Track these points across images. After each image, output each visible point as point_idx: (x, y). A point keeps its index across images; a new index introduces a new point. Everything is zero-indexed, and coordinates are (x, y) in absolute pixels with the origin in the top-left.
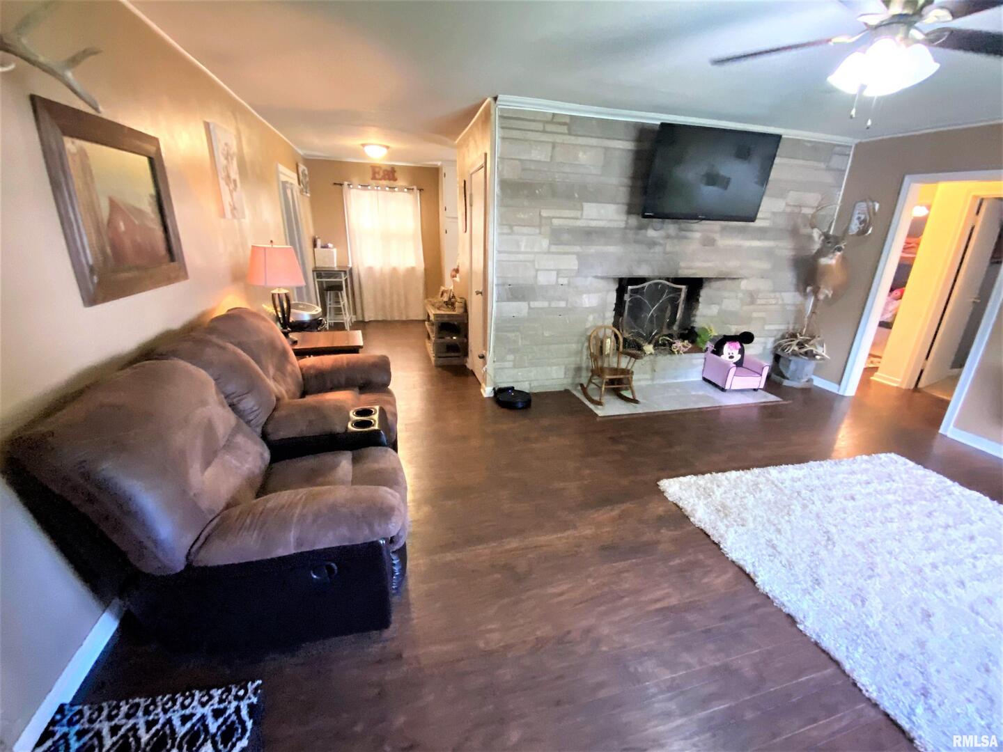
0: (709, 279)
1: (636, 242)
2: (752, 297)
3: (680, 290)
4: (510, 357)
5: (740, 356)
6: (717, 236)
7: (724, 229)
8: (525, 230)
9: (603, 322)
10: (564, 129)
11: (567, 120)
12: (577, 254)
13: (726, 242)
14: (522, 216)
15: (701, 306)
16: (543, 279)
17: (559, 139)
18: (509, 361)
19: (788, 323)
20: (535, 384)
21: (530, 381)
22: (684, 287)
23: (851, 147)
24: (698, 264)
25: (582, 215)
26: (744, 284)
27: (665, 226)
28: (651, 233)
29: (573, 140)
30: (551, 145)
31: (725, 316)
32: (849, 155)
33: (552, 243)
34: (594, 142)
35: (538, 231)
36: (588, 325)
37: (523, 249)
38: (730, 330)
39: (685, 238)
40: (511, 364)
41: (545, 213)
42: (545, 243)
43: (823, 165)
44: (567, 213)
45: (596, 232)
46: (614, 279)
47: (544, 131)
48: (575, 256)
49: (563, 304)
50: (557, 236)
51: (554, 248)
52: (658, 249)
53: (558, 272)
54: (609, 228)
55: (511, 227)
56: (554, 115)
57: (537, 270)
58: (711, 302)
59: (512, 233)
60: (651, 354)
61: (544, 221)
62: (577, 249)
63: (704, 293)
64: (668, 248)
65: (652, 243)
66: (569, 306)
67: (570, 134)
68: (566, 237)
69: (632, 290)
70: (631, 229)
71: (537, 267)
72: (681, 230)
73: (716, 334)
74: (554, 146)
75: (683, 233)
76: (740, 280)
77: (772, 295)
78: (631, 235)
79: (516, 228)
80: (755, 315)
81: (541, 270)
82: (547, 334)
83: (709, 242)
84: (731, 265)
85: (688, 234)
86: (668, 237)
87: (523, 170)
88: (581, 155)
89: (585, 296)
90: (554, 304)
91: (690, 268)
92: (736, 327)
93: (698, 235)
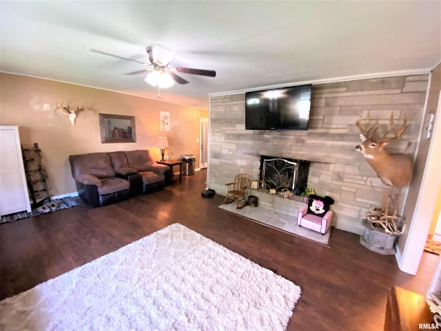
0: (312, 162)
3: (294, 165)
8: (218, 134)
10: (229, 100)
11: (230, 97)
12: (236, 144)
14: (217, 130)
17: (228, 103)
18: (214, 180)
20: (222, 192)
21: (220, 190)
26: (331, 167)
27: (272, 133)
29: (232, 103)
30: (225, 106)
31: (322, 185)
32: (428, 80)
34: (239, 102)
35: (221, 135)
37: (217, 141)
39: (285, 138)
44: (231, 128)
45: (242, 135)
46: (257, 155)
47: (223, 102)
48: (234, 144)
50: (228, 136)
51: (227, 141)
52: (271, 143)
53: (229, 150)
54: (246, 134)
56: (225, 96)
58: (315, 175)
60: (274, 194)
61: (223, 131)
62: (235, 141)
63: (311, 169)
64: (276, 143)
65: (267, 141)
66: (233, 163)
68: (231, 137)
69: (267, 162)
71: (222, 147)
72: (282, 135)
79: (215, 134)
80: (343, 188)
82: (225, 173)
87: (217, 115)
89: (238, 160)
90: (228, 162)
91: (289, 154)
93: (292, 137)
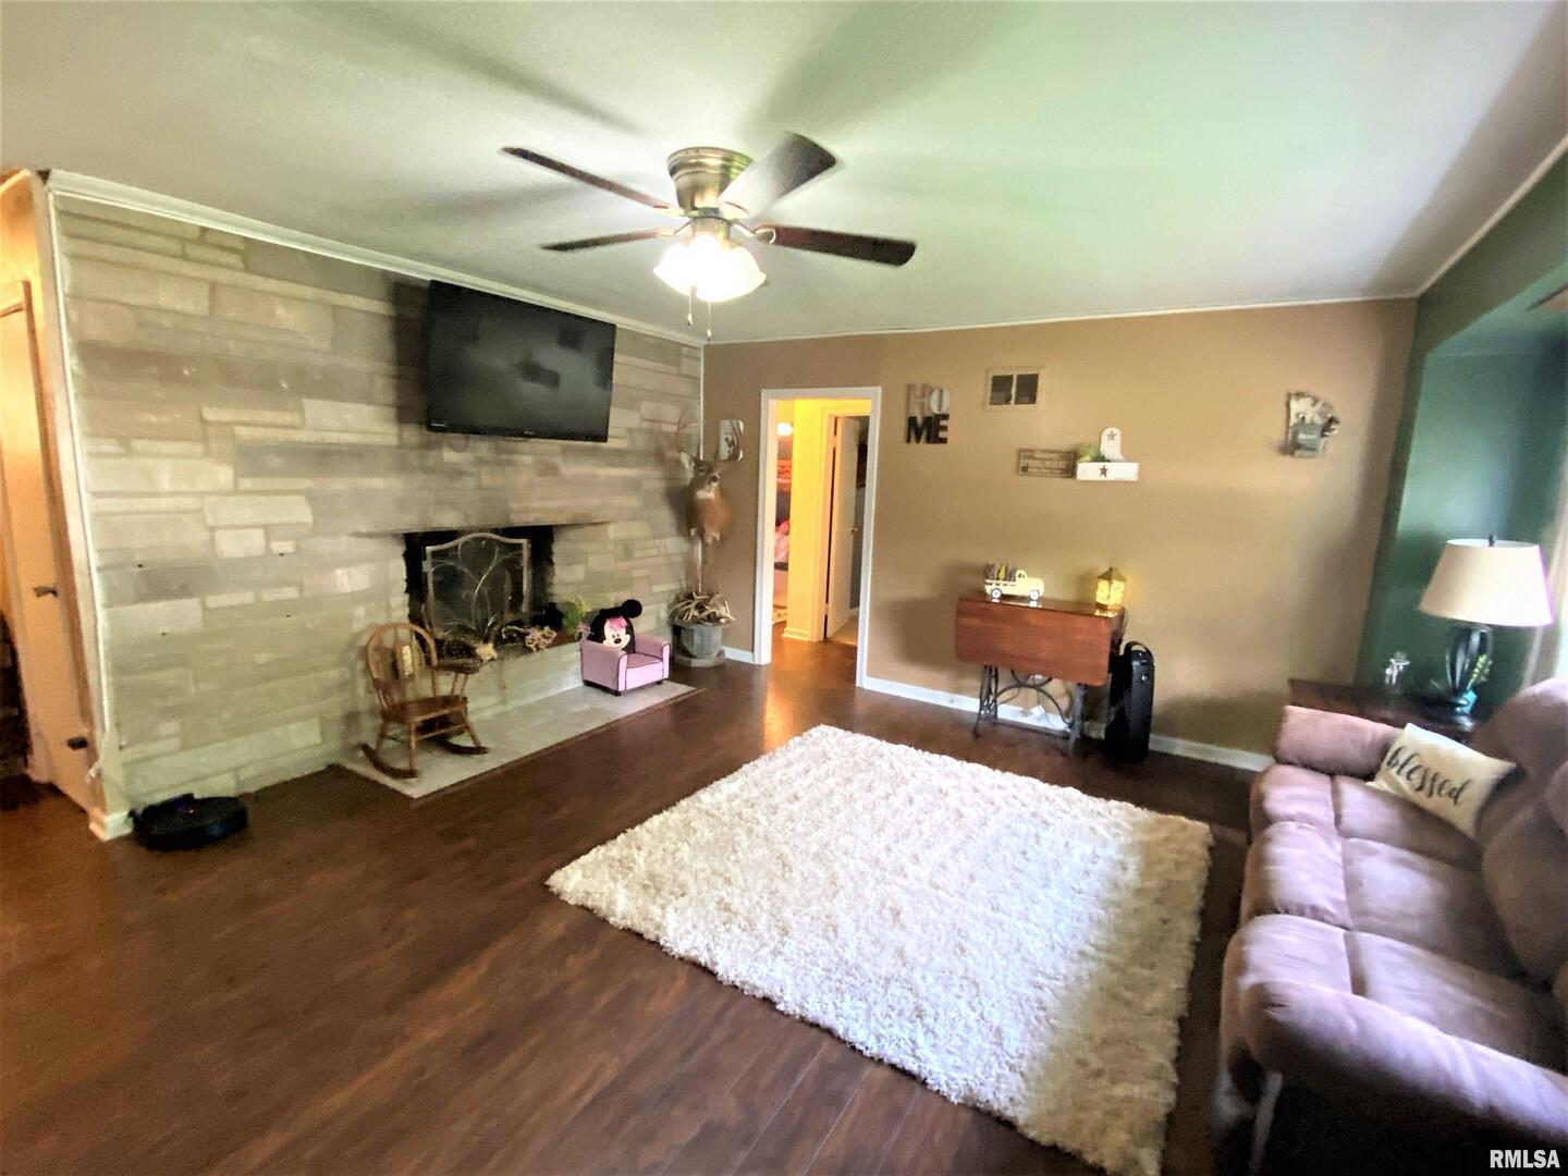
0: (562, 526)
1: (427, 471)
2: (627, 550)
3: (520, 545)
4: (170, 727)
5: (628, 637)
6: (558, 461)
7: (565, 452)
9: (389, 616)
10: (234, 260)
11: (240, 245)
12: (310, 496)
13: (571, 469)
14: (154, 419)
15: (557, 569)
16: (230, 546)
17: (223, 276)
18: (168, 737)
19: (680, 581)
20: (250, 772)
21: (235, 770)
22: (524, 542)
23: (698, 349)
24: (537, 504)
25: (303, 420)
26: (612, 531)
27: (471, 443)
28: (449, 456)
29: (258, 282)
30: (206, 287)
31: (596, 581)
32: (699, 359)
33: (238, 475)
34: (308, 292)
35: (199, 448)
36: (357, 627)
37: (166, 486)
38: (606, 600)
39: (510, 463)
40: (175, 743)
41: (210, 414)
42: (224, 475)
43: (673, 369)
44: (269, 416)
45: (340, 453)
46: (395, 536)
47: (185, 257)
48: (301, 499)
49: (290, 593)
50: (250, 460)
51: (246, 483)
52: (469, 482)
53: (268, 530)
54: (366, 446)
55: (124, 441)
56: (204, 230)
57: (212, 529)
58: (572, 561)
59: (128, 452)
60: (492, 659)
61: (211, 430)
62: (307, 483)
63: (558, 548)
64: (486, 480)
65: (457, 473)
66: (307, 594)
67: (248, 269)
68: (276, 462)
69: (434, 554)
70: (411, 448)
71: (210, 521)
72: (499, 451)
73: (589, 610)
74: (214, 288)
75: (504, 457)
76: (605, 525)
77: (650, 543)
78: (413, 458)
79: (138, 445)
80: (636, 573)
81: (220, 528)
82: (262, 658)
83: (549, 470)
84: (588, 504)
85: (515, 457)
86: (480, 462)
87: (140, 325)
88: (280, 311)
89: (339, 572)
90: (269, 596)
91: (526, 511)
92: (615, 594)
93: (528, 459)
